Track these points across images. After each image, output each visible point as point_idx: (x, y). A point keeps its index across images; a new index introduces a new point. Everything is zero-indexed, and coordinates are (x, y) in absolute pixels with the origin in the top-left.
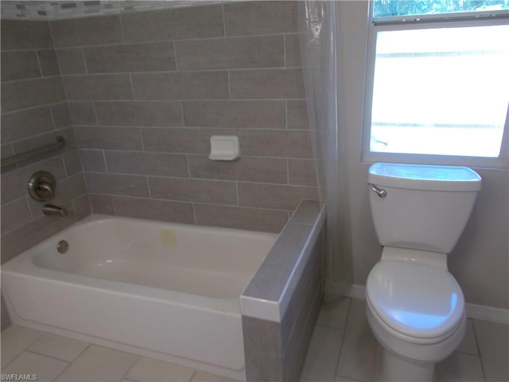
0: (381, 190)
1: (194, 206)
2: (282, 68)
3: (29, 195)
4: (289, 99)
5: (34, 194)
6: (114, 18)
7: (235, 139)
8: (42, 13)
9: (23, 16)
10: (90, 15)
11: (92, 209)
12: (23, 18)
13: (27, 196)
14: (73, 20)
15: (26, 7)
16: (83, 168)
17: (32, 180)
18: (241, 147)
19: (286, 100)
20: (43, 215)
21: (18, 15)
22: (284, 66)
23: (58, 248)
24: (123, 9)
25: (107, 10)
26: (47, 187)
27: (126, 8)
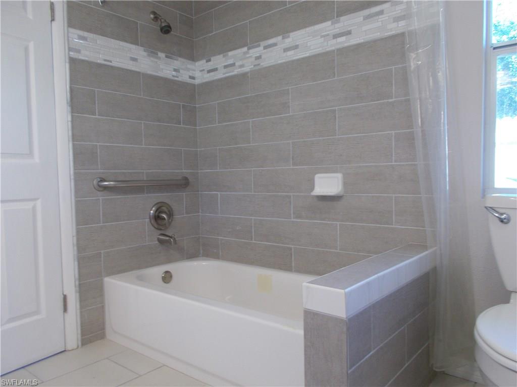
0: (502, 214)
1: (293, 250)
2: (390, 100)
3: (149, 220)
4: (396, 132)
5: (153, 221)
6: (244, 75)
7: (339, 176)
8: (193, 78)
9: (178, 77)
10: (227, 75)
11: (201, 252)
12: (176, 79)
13: (147, 220)
14: (213, 81)
15: (181, 71)
16: (200, 211)
17: (154, 209)
18: (345, 184)
19: (393, 132)
20: (157, 242)
21: (173, 76)
22: (392, 98)
23: (163, 277)
24: (252, 66)
25: (240, 70)
26: (165, 216)
27: (255, 66)
